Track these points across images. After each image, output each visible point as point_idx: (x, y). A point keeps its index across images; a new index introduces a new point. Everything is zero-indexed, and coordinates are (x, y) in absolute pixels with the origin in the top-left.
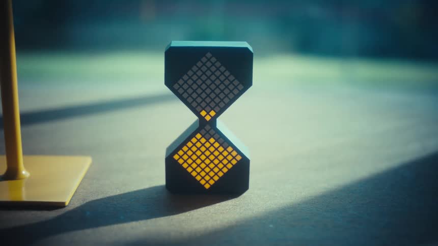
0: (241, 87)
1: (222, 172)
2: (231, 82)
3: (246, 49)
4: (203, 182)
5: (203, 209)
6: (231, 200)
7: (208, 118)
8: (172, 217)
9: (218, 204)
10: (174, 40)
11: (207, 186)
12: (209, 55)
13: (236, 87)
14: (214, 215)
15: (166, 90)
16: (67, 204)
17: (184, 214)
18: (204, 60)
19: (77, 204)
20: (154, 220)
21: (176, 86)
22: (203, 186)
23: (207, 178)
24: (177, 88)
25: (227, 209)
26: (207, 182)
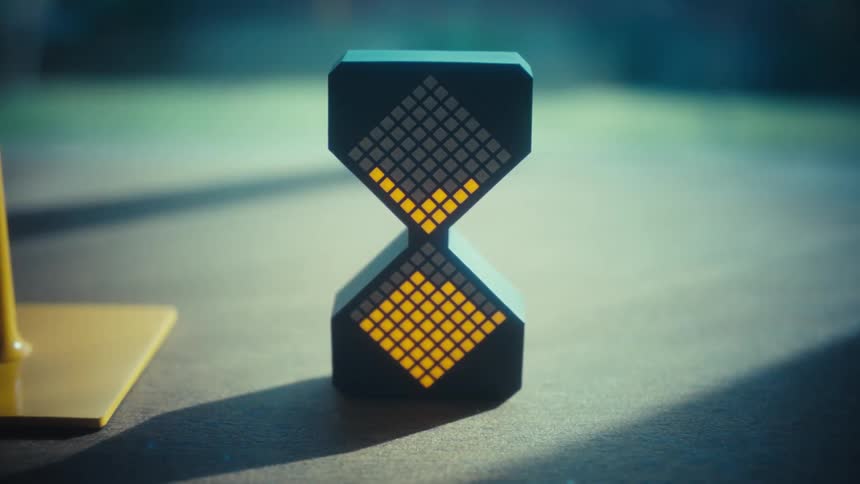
0: (504, 156)
1: (462, 350)
2: (482, 145)
3: (517, 68)
4: (417, 372)
5: (416, 436)
6: (480, 415)
7: (429, 227)
8: (340, 457)
9: (450, 425)
10: (352, 48)
11: (427, 382)
12: (430, 82)
13: (493, 156)
14: (440, 452)
15: (332, 161)
16: (104, 422)
17: (369, 449)
18: (419, 92)
19: (128, 423)
20: (298, 464)
21: (355, 154)
22: (416, 382)
23: (427, 363)
24: (356, 159)
25: (470, 438)
26: (427, 372)
